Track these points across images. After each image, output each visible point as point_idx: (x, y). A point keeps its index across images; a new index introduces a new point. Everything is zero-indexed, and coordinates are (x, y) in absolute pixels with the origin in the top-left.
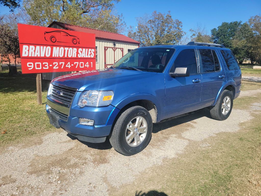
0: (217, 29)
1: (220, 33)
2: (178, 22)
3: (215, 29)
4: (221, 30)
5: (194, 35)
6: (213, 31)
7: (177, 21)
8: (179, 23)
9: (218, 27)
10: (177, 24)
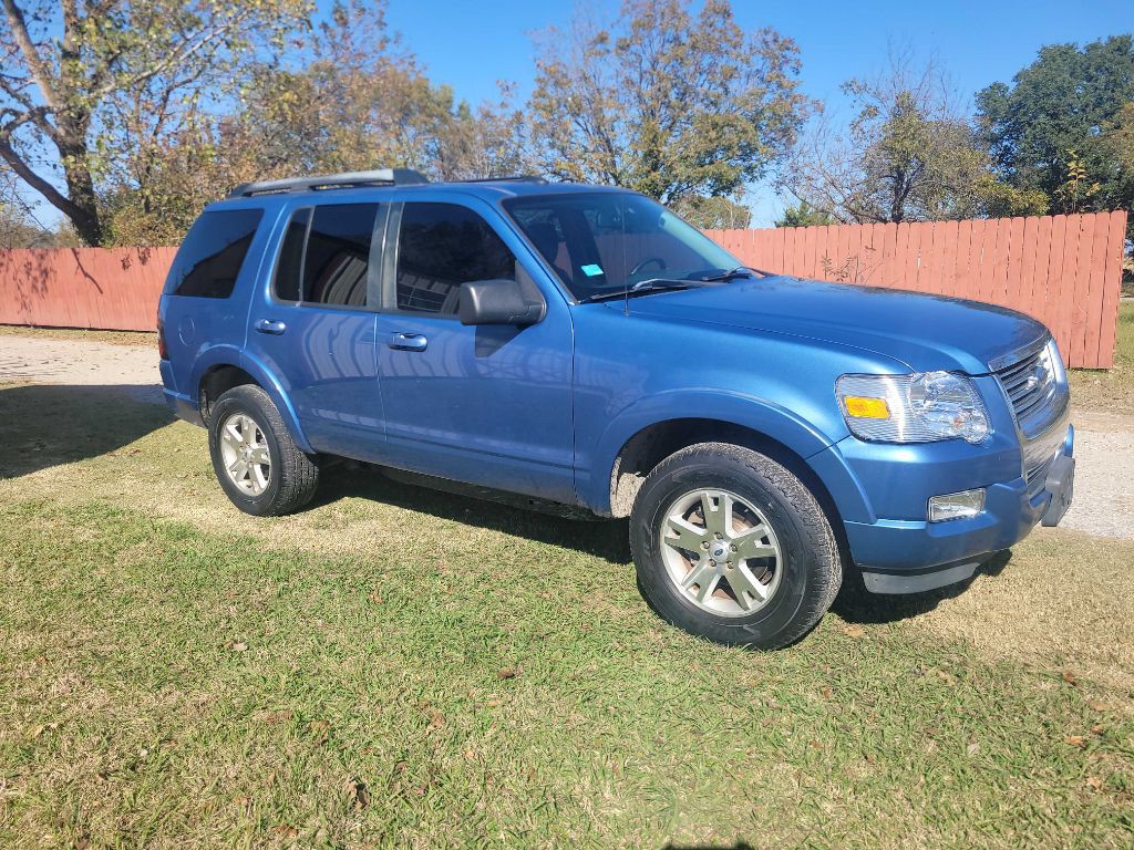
0: (1012, 86)
1: (1030, 103)
2: (772, 46)
3: (997, 87)
4: (1036, 87)
5: (870, 112)
6: (988, 97)
7: (769, 38)
8: (779, 51)
9: (1016, 78)
10: (768, 55)
